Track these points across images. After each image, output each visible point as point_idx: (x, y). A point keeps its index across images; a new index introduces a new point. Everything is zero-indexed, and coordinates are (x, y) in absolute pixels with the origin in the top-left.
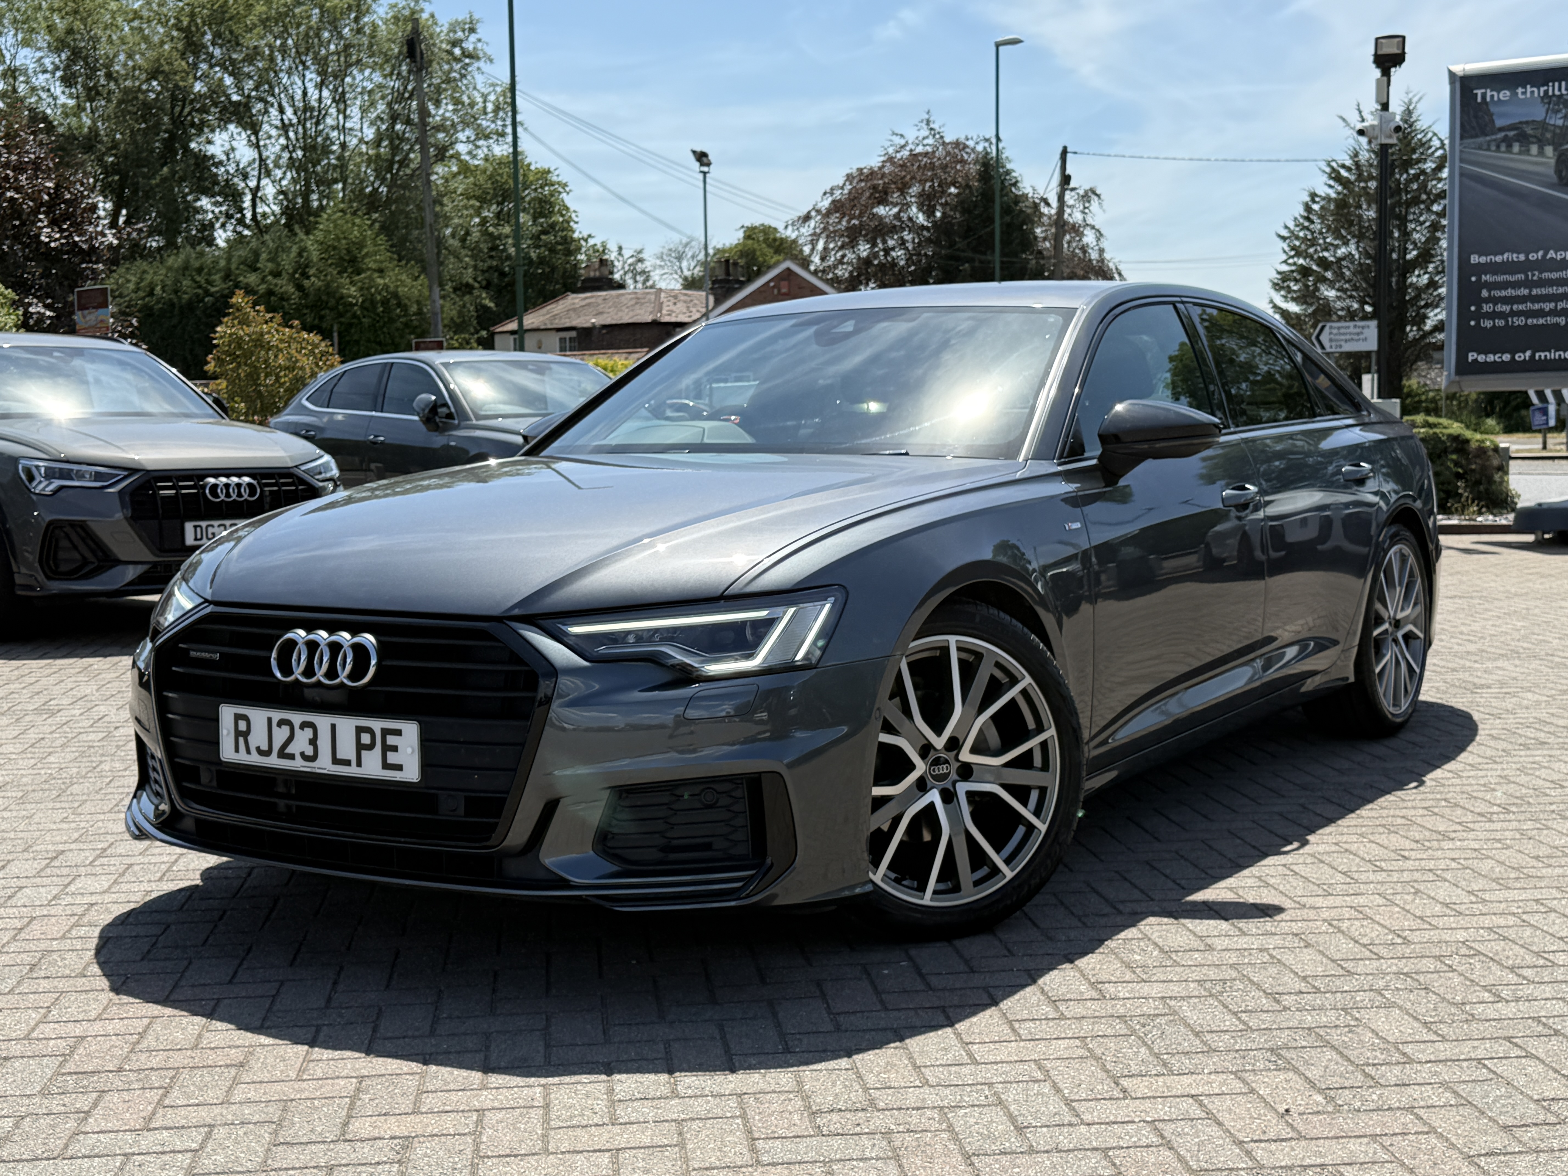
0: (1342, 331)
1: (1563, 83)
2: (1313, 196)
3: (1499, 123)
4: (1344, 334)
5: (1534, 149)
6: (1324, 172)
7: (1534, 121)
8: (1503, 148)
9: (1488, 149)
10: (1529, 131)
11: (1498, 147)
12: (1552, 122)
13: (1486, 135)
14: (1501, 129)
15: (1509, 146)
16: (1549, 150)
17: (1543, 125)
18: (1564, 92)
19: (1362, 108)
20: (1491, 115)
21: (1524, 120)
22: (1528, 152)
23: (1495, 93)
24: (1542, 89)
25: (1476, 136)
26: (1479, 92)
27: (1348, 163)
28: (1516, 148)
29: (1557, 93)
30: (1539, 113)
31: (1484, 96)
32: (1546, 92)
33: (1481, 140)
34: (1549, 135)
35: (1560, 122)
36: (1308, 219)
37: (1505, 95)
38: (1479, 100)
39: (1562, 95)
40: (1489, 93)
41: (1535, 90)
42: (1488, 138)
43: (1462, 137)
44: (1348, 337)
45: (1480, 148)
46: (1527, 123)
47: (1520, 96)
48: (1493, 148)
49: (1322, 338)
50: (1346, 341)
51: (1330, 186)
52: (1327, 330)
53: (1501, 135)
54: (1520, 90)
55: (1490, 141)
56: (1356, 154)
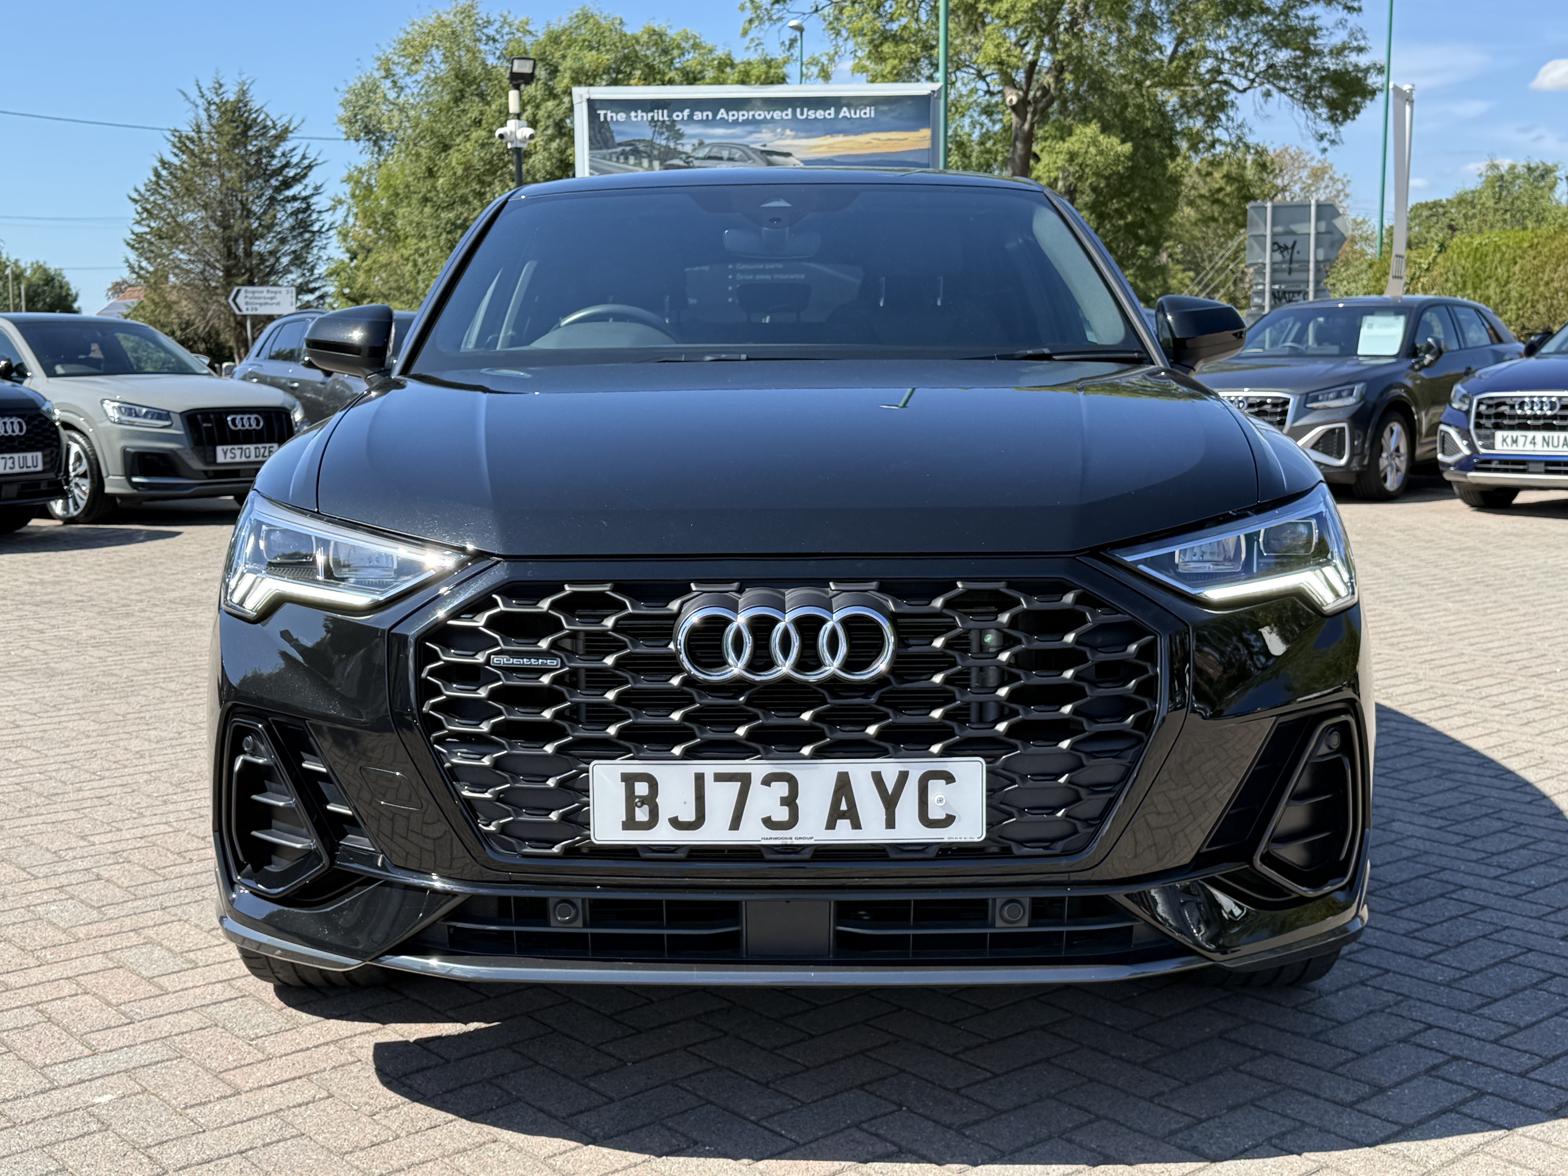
0: (257, 295)
1: (665, 112)
2: (163, 163)
3: (618, 139)
4: (259, 298)
5: (645, 163)
6: (168, 140)
7: (644, 140)
8: (622, 159)
9: (610, 160)
10: (641, 147)
11: (618, 158)
12: (658, 142)
13: (608, 148)
14: (620, 145)
15: (626, 158)
16: (656, 164)
17: (651, 144)
18: (666, 118)
19: (201, 84)
20: (612, 132)
21: (637, 138)
22: (640, 164)
23: (614, 115)
24: (650, 115)
25: (601, 148)
26: (602, 113)
27: (193, 134)
28: (632, 160)
29: (661, 119)
30: (648, 133)
31: (605, 115)
32: (653, 117)
33: (604, 151)
34: (656, 152)
35: (664, 143)
36: (157, 183)
37: (621, 116)
38: (602, 119)
39: (664, 122)
40: (609, 114)
41: (644, 114)
42: (610, 151)
43: (590, 149)
44: (262, 301)
45: (604, 158)
46: (639, 141)
47: (634, 119)
48: (614, 159)
49: (238, 300)
50: (261, 304)
51: (176, 155)
52: (242, 294)
53: (620, 149)
54: (633, 114)
55: (611, 154)
56: (199, 127)
